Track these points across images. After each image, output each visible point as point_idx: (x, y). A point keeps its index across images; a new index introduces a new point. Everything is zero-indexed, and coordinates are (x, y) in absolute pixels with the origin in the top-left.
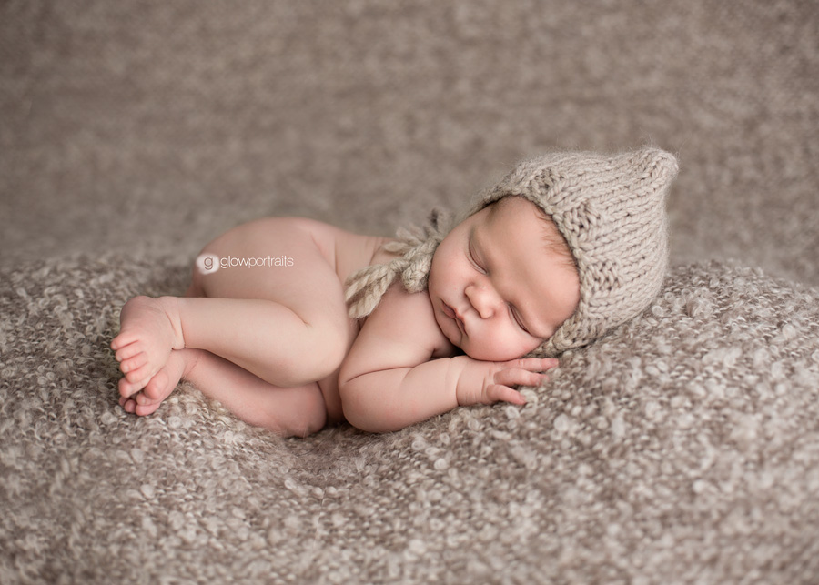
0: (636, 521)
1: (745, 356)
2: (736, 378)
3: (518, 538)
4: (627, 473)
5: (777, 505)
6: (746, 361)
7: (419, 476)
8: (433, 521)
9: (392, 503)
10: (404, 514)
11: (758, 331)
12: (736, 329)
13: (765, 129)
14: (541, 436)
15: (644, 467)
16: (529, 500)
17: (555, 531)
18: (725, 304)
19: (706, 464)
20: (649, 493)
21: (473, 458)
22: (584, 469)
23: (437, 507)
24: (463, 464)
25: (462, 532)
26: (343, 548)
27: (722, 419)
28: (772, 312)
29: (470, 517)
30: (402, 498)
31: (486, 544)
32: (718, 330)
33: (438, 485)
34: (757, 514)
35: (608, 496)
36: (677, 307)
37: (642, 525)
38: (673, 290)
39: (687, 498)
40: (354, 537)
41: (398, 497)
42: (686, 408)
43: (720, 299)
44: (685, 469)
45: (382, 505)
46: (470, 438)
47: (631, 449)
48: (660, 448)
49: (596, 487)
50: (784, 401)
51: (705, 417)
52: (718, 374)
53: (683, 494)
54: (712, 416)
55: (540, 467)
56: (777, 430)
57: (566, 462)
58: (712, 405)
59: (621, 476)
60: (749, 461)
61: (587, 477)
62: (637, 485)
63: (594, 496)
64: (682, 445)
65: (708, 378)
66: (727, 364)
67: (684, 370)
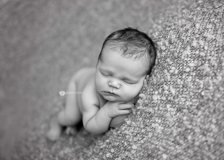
4: (182, 101)
14: (151, 103)
15: (185, 98)
17: (169, 126)
19: (202, 86)
20: (191, 103)
22: (168, 106)
27: (199, 71)
35: (179, 110)
37: (193, 113)
44: (197, 91)
47: (179, 94)
48: (187, 90)
49: (175, 109)
50: (209, 50)
51: (194, 74)
52: (189, 59)
53: (200, 98)
54: (196, 73)
55: (155, 111)
56: (214, 61)
57: (162, 106)
58: (194, 70)
59: (181, 103)
60: (212, 76)
61: (170, 107)
62: (186, 103)
63: (175, 112)
64: (193, 85)
65: (187, 62)
66: (189, 54)
67: (180, 65)
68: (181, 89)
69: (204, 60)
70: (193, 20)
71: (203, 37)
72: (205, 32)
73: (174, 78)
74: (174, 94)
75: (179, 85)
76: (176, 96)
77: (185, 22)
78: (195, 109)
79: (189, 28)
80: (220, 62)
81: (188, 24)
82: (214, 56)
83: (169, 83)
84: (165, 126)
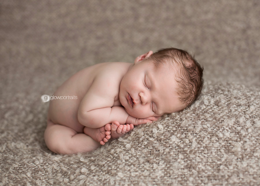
0: (199, 177)
1: (237, 120)
2: (234, 129)
3: (157, 177)
4: (196, 160)
5: (249, 172)
6: (237, 123)
7: (120, 150)
8: (126, 167)
9: (111, 160)
10: (116, 164)
11: (241, 110)
12: (233, 110)
14: (165, 141)
15: (202, 159)
16: (160, 164)
17: (170, 176)
18: (229, 100)
19: (223, 160)
20: (204, 168)
21: (140, 145)
22: (181, 156)
23: (127, 162)
24: (136, 147)
25: (136, 171)
26: (94, 176)
27: (229, 144)
28: (246, 101)
29: (139, 167)
30: (115, 158)
31: (145, 177)
32: (227, 111)
33: (127, 154)
34: (241, 176)
35: (189, 167)
36: (212, 101)
37: (201, 179)
38: (211, 95)
39: (217, 171)
40: (98, 172)
41: (113, 158)
42: (216, 140)
43: (227, 99)
44: (216, 161)
45: (108, 161)
46: (139, 138)
47: (198, 152)
48: (208, 153)
49: (185, 163)
50: (251, 134)
51: (223, 144)
52: (227, 128)
53: (215, 169)
54: (225, 143)
55: (165, 152)
56: (248, 146)
57: (174, 152)
58: (225, 140)
59: (194, 161)
60: (239, 158)
61: (181, 159)
62: (199, 165)
63: (184, 166)
64: (215, 153)
65: (224, 130)
66: (230, 124)
67: (216, 127)
68: (202, 147)
69: (240, 139)
70: (250, 99)
71: (253, 121)
72: (257, 118)
73: (203, 134)
74: (193, 148)
75: (203, 143)
76: (194, 151)
77: (241, 96)
78: (205, 177)
79: (242, 104)
80: (253, 150)
81: (243, 100)
82: (252, 141)
83: (195, 135)
84: (167, 174)
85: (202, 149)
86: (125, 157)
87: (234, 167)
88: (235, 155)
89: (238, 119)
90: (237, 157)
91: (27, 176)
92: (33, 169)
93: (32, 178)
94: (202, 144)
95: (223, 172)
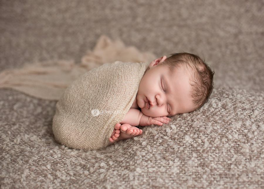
0: (211, 175)
1: (243, 123)
2: (241, 131)
3: (173, 173)
4: (208, 159)
5: (256, 172)
6: (244, 125)
7: (137, 147)
8: (144, 162)
9: (129, 157)
10: (133, 160)
11: (246, 114)
12: (239, 114)
13: (241, 37)
14: (179, 140)
15: (214, 158)
16: (176, 161)
17: (185, 173)
18: (235, 104)
19: (233, 159)
20: (215, 167)
21: (155, 143)
22: (195, 155)
23: (144, 158)
24: (152, 144)
25: (154, 167)
26: (114, 171)
27: (238, 146)
28: (250, 106)
29: (156, 163)
30: (132, 155)
31: (162, 173)
32: (233, 114)
33: (143, 150)
34: (250, 175)
35: (203, 165)
36: (220, 105)
37: (214, 176)
38: (217, 98)
39: (228, 170)
40: (117, 167)
41: (130, 155)
42: (226, 141)
43: (233, 102)
44: (227, 161)
45: (125, 158)
46: (154, 136)
47: (210, 151)
48: (219, 153)
49: (198, 161)
50: (257, 137)
51: (232, 145)
52: (235, 131)
53: (226, 168)
54: (234, 144)
55: (179, 150)
56: (255, 148)
57: (188, 151)
58: (234, 141)
59: (206, 160)
60: (247, 159)
61: (195, 157)
62: (212, 163)
63: (198, 164)
64: (226, 153)
65: (232, 132)
66: (238, 127)
67: (225, 129)
68: (214, 147)
69: (248, 141)
70: (253, 104)
71: (257, 125)
72: (261, 122)
73: (214, 135)
74: (205, 148)
75: (214, 143)
76: (206, 151)
78: (217, 175)
79: (247, 108)
80: (260, 152)
81: (247, 104)
82: (258, 143)
83: (206, 135)
84: (182, 171)
85: (214, 148)
86: (141, 153)
87: (243, 167)
88: (244, 156)
89: (245, 123)
90: (246, 158)
91: (47, 168)
92: (52, 161)
93: (51, 170)
94: (213, 145)
95: (234, 171)
